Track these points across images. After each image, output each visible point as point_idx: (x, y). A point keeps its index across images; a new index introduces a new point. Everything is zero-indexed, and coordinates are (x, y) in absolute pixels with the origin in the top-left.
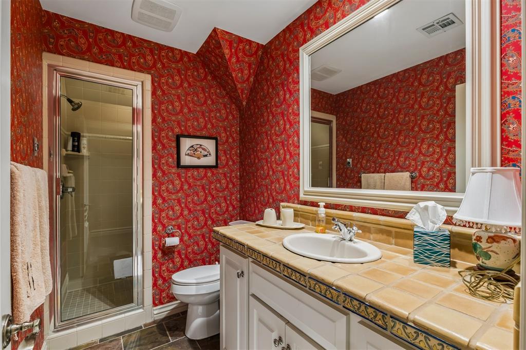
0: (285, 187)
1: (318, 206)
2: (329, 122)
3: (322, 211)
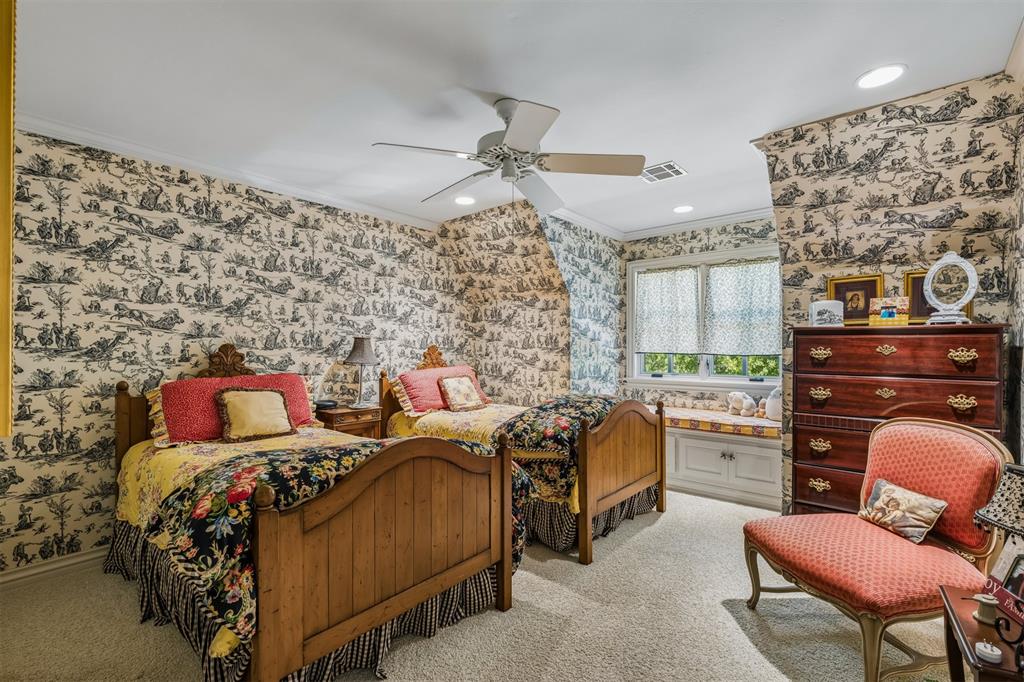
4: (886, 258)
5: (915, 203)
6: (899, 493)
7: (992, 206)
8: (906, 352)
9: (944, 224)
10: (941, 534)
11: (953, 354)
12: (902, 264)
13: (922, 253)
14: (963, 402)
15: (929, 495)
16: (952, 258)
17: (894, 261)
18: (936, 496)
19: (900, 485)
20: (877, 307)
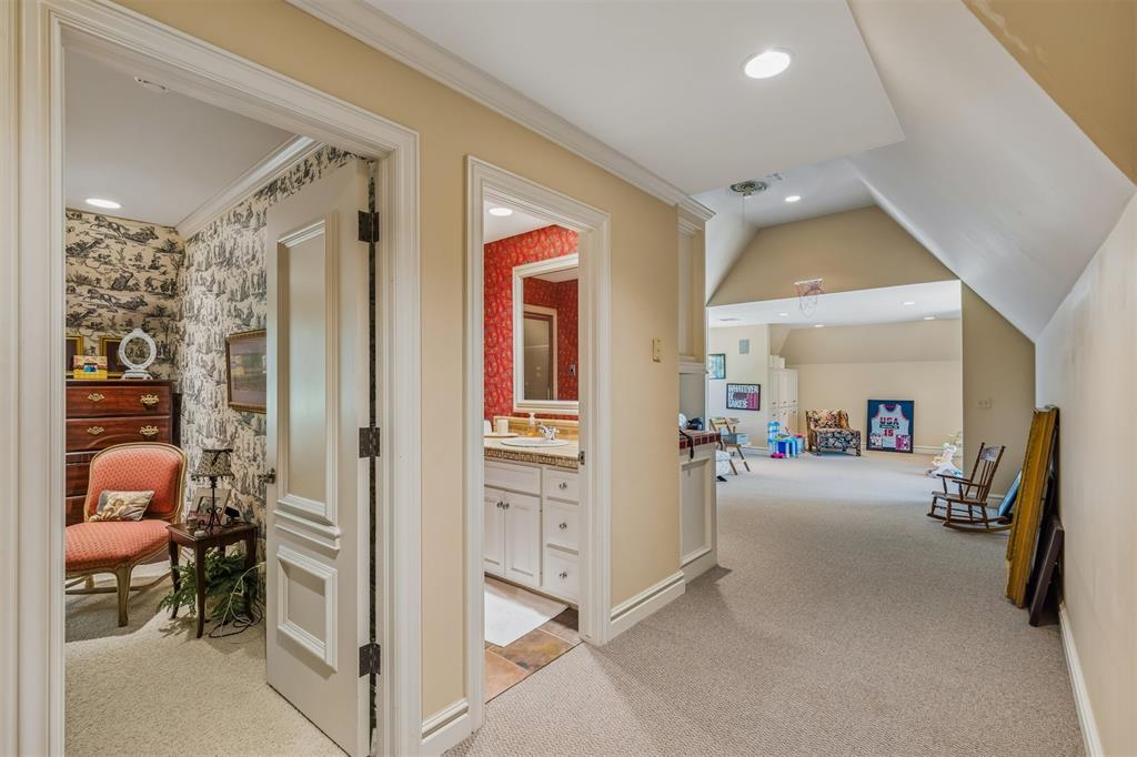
0: (498, 401)
1: (529, 416)
2: (549, 318)
3: (532, 420)
4: (85, 323)
5: (113, 288)
6: (122, 495)
7: (162, 302)
8: (112, 399)
9: (132, 307)
10: (151, 512)
11: (143, 399)
12: (98, 330)
13: (114, 324)
14: (149, 431)
15: (142, 490)
16: (138, 333)
17: (93, 326)
18: (147, 489)
19: (120, 490)
20: (81, 363)
